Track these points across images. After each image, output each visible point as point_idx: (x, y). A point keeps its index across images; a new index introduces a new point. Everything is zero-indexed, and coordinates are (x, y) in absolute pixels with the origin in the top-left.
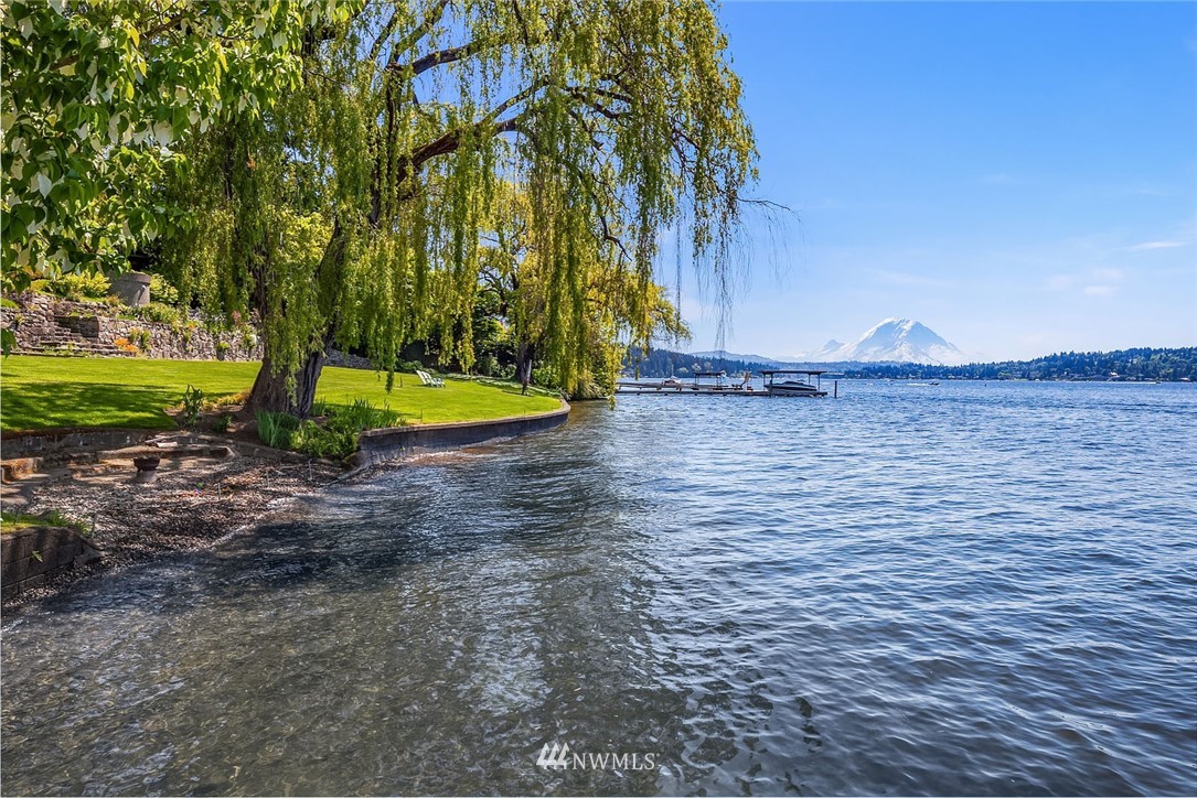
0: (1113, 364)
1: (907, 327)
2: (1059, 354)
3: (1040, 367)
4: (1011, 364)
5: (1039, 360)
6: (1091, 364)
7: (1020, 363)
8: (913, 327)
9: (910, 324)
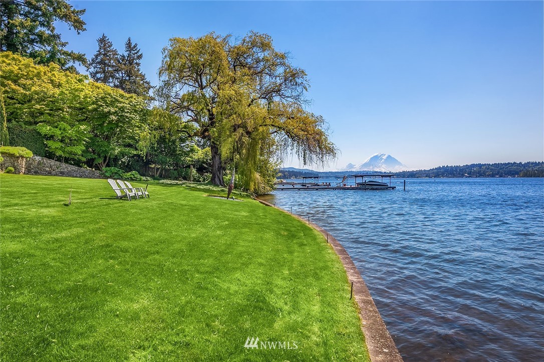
0: (466, 170)
1: (384, 157)
2: (441, 167)
3: (434, 172)
4: (421, 171)
5: (433, 169)
6: (456, 171)
7: (425, 170)
8: (387, 157)
9: (386, 156)
